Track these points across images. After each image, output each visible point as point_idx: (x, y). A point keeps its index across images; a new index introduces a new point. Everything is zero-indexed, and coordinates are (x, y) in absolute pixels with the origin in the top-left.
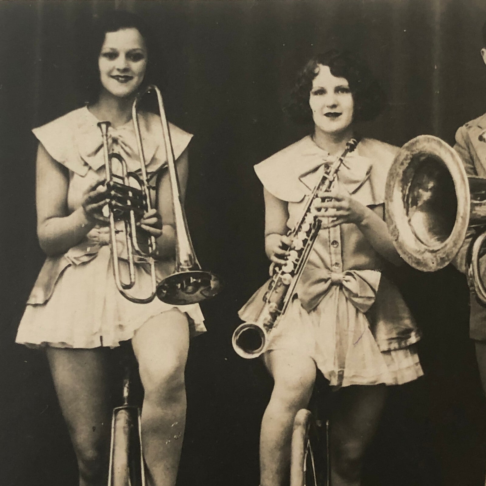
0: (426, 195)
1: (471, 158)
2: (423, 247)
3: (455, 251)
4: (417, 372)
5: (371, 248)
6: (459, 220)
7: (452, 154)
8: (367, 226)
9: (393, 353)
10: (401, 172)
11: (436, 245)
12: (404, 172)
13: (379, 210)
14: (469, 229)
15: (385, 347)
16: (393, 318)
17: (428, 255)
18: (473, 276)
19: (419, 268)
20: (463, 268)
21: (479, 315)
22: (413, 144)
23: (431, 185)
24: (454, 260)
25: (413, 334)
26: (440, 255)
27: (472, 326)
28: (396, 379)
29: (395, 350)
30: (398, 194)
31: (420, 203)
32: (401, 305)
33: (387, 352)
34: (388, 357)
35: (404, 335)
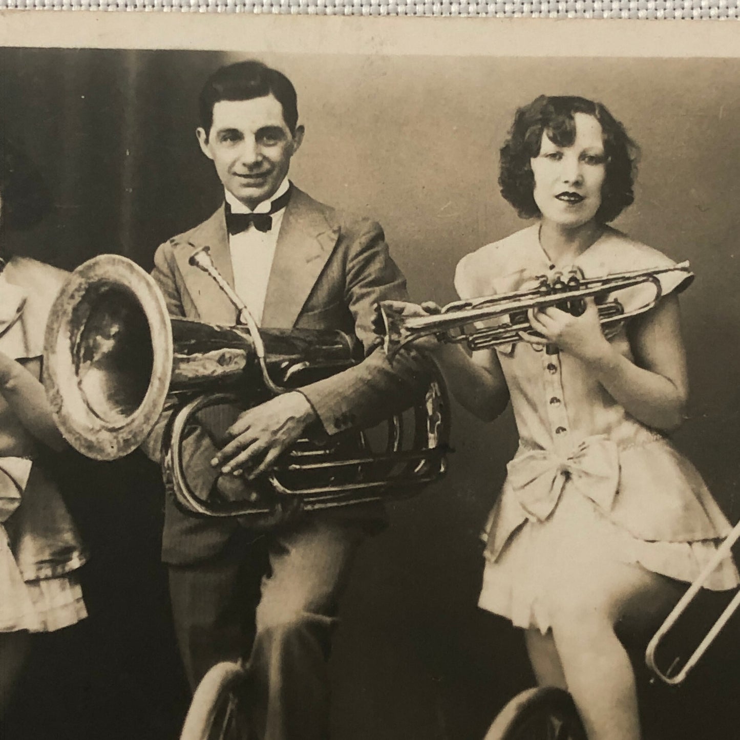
0: (107, 345)
1: (177, 290)
2: (98, 423)
3: (147, 429)
4: (78, 612)
5: (20, 423)
6: (155, 383)
7: (148, 284)
8: (14, 390)
9: (43, 584)
10: (70, 309)
11: (118, 420)
12: (75, 310)
13: (34, 366)
14: (169, 396)
15: (31, 575)
16: (47, 531)
17: (105, 436)
18: (171, 468)
19: (91, 455)
20: (157, 456)
21: (177, 528)
22: (90, 268)
23: (114, 329)
24: (145, 442)
25: (75, 555)
26: (123, 435)
27: (166, 542)
28: (45, 623)
29: (47, 579)
30: (63, 343)
31: (97, 357)
32: (61, 510)
33: (34, 582)
34: (35, 590)
35: (61, 556)
